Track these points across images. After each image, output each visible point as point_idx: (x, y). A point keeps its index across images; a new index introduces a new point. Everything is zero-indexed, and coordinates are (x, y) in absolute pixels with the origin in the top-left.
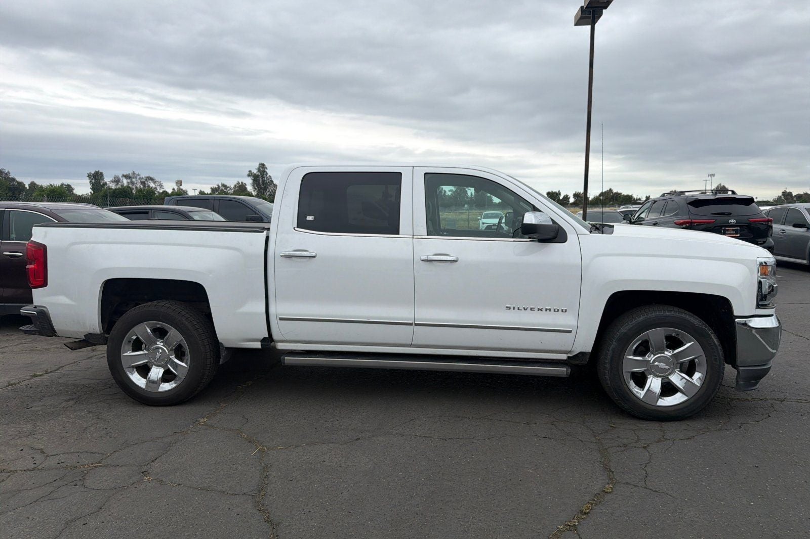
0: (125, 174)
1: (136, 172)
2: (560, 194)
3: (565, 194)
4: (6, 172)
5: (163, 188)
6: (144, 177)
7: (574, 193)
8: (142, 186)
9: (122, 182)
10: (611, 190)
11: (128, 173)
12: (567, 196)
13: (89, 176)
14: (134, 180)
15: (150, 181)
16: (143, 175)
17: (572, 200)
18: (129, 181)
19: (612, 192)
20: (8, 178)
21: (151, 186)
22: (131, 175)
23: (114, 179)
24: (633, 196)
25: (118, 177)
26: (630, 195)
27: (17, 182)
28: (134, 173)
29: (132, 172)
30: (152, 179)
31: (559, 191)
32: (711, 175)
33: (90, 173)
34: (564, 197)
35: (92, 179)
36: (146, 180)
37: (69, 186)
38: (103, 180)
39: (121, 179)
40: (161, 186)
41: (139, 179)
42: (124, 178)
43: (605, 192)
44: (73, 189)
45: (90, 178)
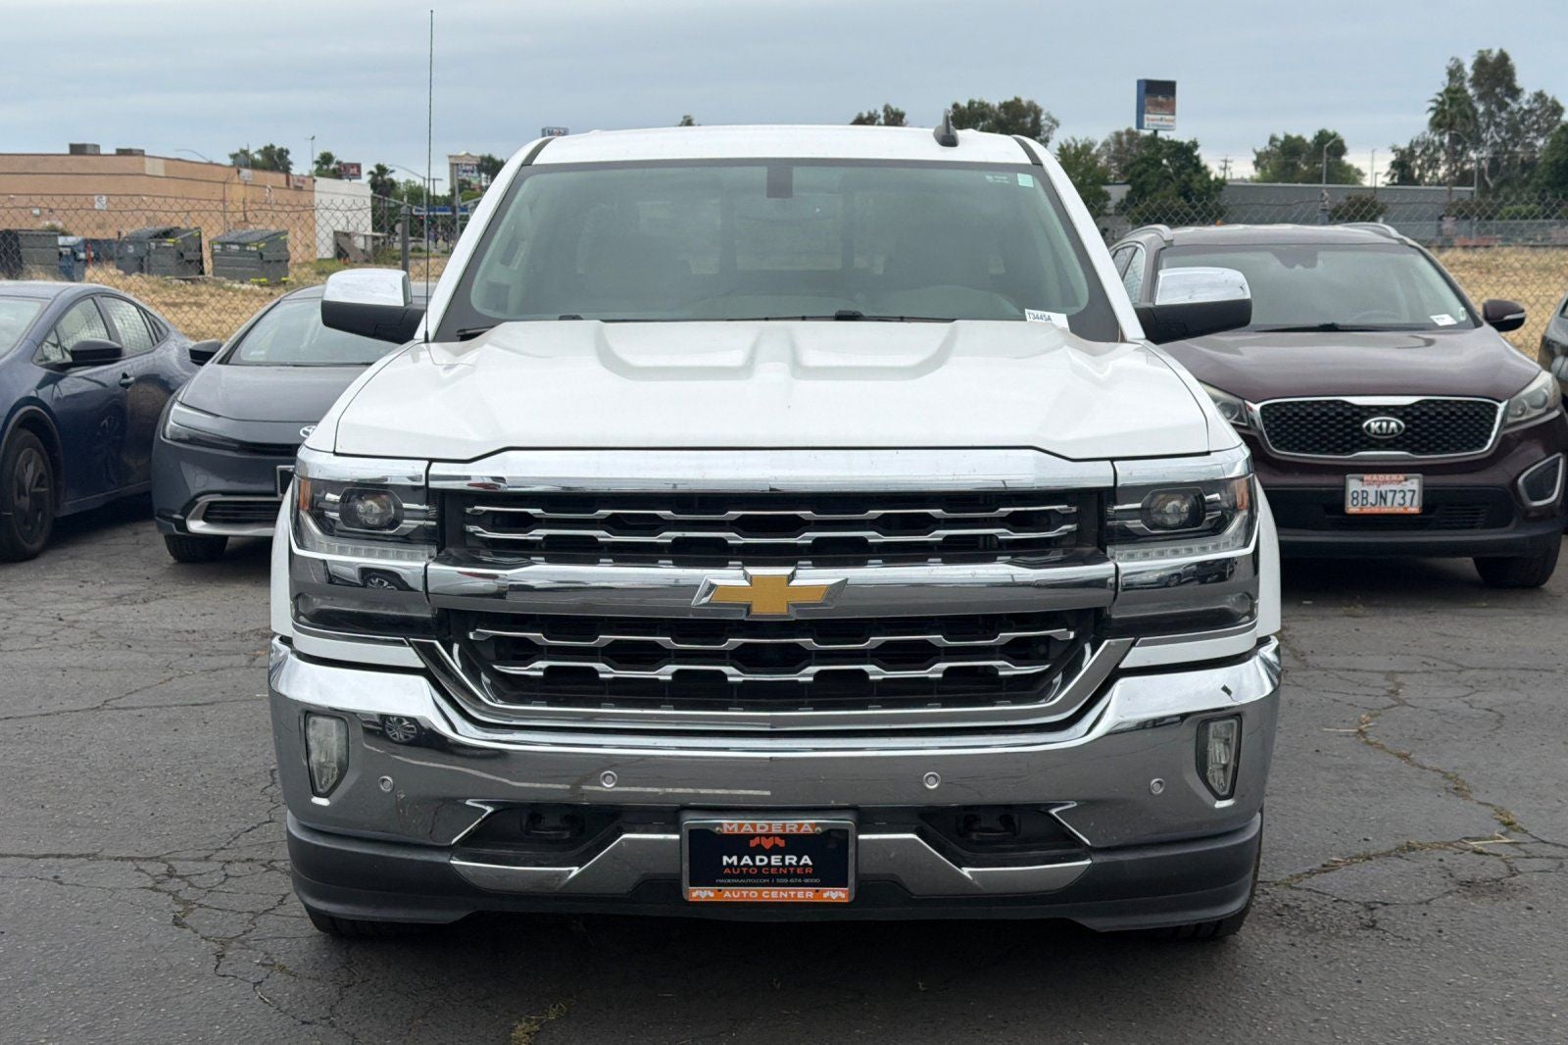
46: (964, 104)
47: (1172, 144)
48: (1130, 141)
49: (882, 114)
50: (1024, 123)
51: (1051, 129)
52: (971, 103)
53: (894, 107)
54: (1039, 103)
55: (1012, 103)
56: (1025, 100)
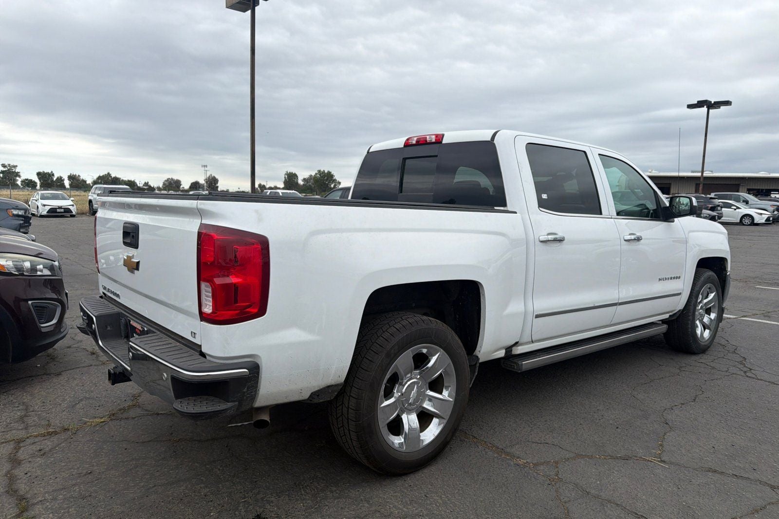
2: (53, 175)
3: (59, 176)
7: (69, 174)
10: (109, 174)
12: (61, 177)
17: (67, 183)
19: (111, 177)
24: (136, 181)
26: (132, 180)
31: (52, 172)
32: (204, 166)
34: (58, 178)
43: (103, 176)
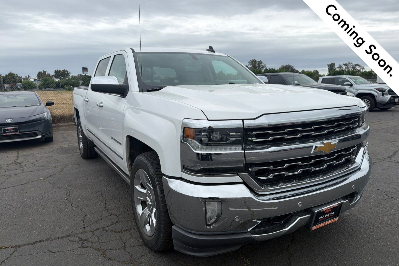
0: (344, 63)
1: (351, 62)
4: (292, 66)
5: (364, 70)
6: (354, 65)
8: (352, 69)
9: (343, 68)
11: (346, 63)
13: (328, 66)
14: (349, 66)
15: (357, 66)
16: (354, 63)
18: (346, 67)
20: (293, 69)
21: (357, 69)
22: (347, 64)
23: (338, 67)
25: (341, 65)
27: (296, 70)
28: (349, 63)
29: (348, 62)
30: (358, 65)
33: (329, 64)
35: (329, 67)
36: (355, 66)
37: (317, 71)
38: (334, 67)
39: (342, 66)
40: (363, 68)
41: (352, 66)
42: (344, 66)
44: (319, 72)
45: (328, 67)
46: (57, 70)
47: (88, 76)
48: (80, 76)
49: (43, 72)
50: (66, 73)
51: (70, 74)
52: (58, 70)
53: (45, 71)
54: (68, 70)
55: (64, 70)
56: (66, 70)
